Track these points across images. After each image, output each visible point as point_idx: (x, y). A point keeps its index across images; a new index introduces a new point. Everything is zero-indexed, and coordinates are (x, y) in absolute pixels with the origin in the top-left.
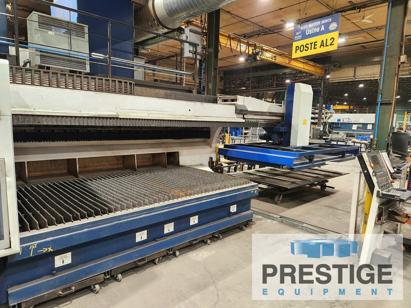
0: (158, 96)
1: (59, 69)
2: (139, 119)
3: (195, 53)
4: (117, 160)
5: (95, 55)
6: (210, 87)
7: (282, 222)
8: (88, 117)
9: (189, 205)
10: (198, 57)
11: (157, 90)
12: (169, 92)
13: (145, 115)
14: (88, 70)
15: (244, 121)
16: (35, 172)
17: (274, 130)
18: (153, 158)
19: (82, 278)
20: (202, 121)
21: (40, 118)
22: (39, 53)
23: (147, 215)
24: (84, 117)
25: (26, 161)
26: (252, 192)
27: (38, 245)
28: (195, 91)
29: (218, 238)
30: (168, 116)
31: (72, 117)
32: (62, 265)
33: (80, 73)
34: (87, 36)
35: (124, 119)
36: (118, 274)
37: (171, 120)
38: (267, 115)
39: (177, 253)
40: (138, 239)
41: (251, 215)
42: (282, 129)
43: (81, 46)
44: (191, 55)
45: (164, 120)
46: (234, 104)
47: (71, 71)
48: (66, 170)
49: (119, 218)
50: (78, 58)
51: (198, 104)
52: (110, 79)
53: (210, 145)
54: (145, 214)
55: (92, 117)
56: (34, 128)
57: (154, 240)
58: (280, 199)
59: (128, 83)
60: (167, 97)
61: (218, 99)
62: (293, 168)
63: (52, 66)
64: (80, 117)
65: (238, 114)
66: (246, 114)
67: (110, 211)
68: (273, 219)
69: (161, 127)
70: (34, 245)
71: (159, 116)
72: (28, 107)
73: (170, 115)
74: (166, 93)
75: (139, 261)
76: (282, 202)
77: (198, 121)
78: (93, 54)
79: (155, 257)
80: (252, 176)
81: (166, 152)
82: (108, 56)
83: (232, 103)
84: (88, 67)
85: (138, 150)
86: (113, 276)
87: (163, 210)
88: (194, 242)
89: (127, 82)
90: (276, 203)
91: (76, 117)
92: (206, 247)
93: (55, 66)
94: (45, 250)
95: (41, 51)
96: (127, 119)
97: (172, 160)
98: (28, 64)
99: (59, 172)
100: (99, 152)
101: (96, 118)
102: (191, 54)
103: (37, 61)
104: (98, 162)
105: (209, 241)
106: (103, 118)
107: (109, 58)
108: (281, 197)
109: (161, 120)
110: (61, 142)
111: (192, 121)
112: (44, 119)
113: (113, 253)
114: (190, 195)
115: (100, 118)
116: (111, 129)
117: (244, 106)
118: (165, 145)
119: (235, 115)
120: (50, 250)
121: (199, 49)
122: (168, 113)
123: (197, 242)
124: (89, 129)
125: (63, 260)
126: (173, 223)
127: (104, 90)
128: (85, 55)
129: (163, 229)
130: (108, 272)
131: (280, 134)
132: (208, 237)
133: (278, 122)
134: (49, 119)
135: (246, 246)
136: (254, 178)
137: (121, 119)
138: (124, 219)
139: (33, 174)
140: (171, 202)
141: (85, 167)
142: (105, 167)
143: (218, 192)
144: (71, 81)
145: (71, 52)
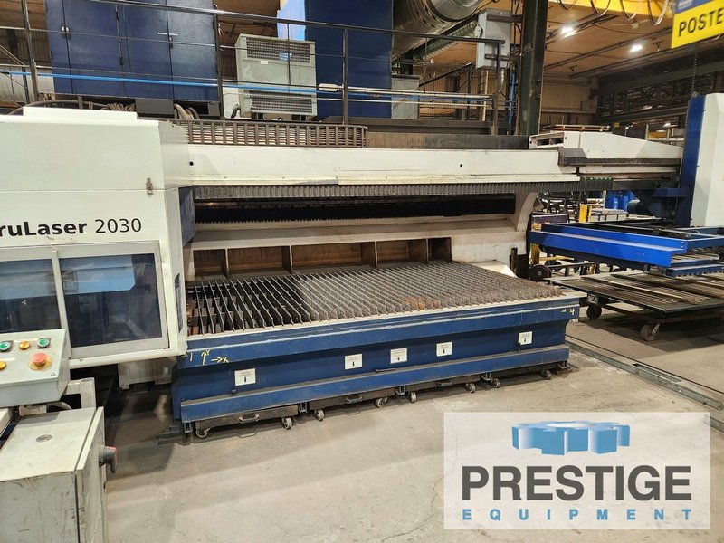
0: (412, 146)
1: (275, 115)
2: (370, 185)
3: (497, 58)
4: (352, 249)
5: (325, 87)
6: (525, 119)
7: (637, 373)
8: (294, 186)
9: (430, 322)
10: (504, 64)
11: (411, 135)
12: (432, 136)
13: (380, 179)
14: (315, 113)
15: (578, 179)
16: (241, 264)
17: (655, 195)
18: (410, 247)
19: (268, 405)
20: (484, 184)
21: (232, 189)
22: (249, 95)
23: (358, 331)
24: (289, 186)
25: (226, 248)
26: (565, 310)
27: (211, 352)
28: (493, 129)
29: (492, 385)
30: (420, 178)
31: (272, 186)
32: (244, 383)
33: (304, 117)
34: (313, 59)
35: (346, 186)
36: (319, 410)
37: (424, 185)
38: (637, 165)
39: (414, 397)
40: (348, 366)
41: (566, 353)
42: (672, 193)
43: (304, 77)
44: (488, 63)
45: (412, 185)
46: (557, 148)
47: (295, 117)
48: (281, 263)
49: (315, 330)
50: (301, 95)
51: (479, 154)
52: (347, 126)
53: (514, 226)
54: (354, 329)
55: (299, 186)
56: (235, 203)
57: (374, 370)
58: (654, 332)
59: (355, 129)
60: (428, 145)
61: (530, 140)
62: (672, 271)
63: (266, 112)
64: (283, 186)
65: (565, 165)
66: (583, 166)
67: (305, 320)
68: (620, 366)
69: (420, 197)
70: (206, 351)
71: (402, 178)
72: (219, 175)
73: (424, 176)
74: (426, 139)
75: (351, 397)
76: (658, 338)
77: (477, 184)
78: (320, 85)
79: (376, 396)
80: (596, 286)
81: (427, 237)
82: (343, 87)
83: (554, 145)
84: (314, 107)
85: (380, 234)
86: (313, 411)
87: (384, 325)
88: (443, 384)
89: (353, 128)
90: (643, 340)
91: (277, 186)
92: (468, 395)
93: (270, 112)
94: (219, 360)
95: (251, 92)
96: (351, 186)
97: (439, 251)
98: (238, 111)
99: (272, 265)
100: (321, 238)
101: (305, 186)
102: (489, 61)
103: (248, 106)
104: (324, 253)
105: (473, 387)
106: (315, 186)
107: (345, 88)
108: (657, 327)
109: (407, 185)
110: (271, 222)
111: (465, 184)
112: (237, 190)
113: (312, 379)
114: (436, 307)
115: (310, 186)
116: (339, 202)
117: (580, 151)
118: (428, 227)
119: (558, 170)
120: (225, 360)
121: (505, 51)
122: (419, 173)
123: (448, 384)
124: (307, 202)
125: (245, 377)
126: (406, 349)
127: (337, 144)
128: (310, 89)
129: (389, 355)
130: (304, 404)
131: (669, 203)
132: (471, 380)
133: (664, 178)
134: (244, 190)
135: (540, 404)
136: (598, 289)
137: (341, 186)
138: (323, 333)
139: (239, 267)
140: (400, 315)
141: (306, 259)
142: (334, 261)
143: (488, 305)
144: (272, 134)
145: (291, 88)
